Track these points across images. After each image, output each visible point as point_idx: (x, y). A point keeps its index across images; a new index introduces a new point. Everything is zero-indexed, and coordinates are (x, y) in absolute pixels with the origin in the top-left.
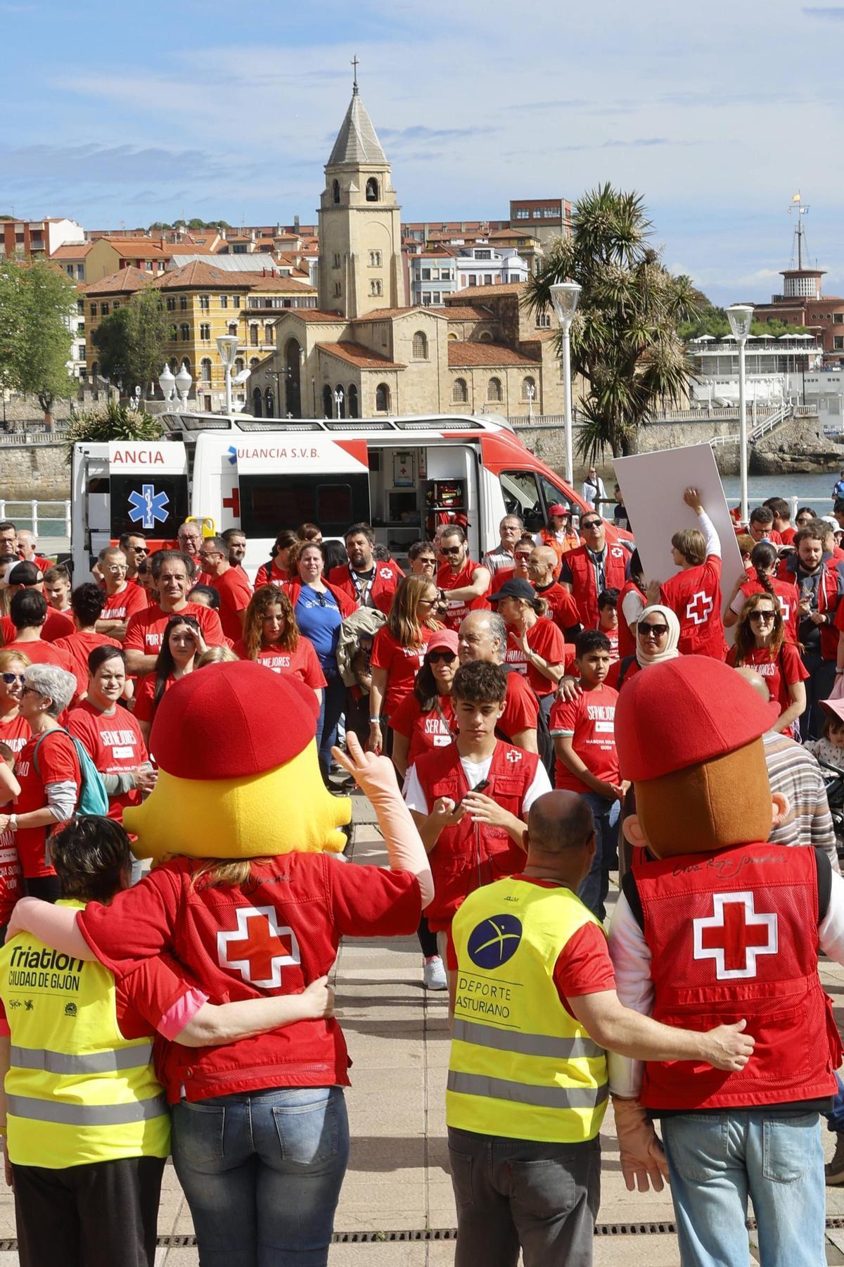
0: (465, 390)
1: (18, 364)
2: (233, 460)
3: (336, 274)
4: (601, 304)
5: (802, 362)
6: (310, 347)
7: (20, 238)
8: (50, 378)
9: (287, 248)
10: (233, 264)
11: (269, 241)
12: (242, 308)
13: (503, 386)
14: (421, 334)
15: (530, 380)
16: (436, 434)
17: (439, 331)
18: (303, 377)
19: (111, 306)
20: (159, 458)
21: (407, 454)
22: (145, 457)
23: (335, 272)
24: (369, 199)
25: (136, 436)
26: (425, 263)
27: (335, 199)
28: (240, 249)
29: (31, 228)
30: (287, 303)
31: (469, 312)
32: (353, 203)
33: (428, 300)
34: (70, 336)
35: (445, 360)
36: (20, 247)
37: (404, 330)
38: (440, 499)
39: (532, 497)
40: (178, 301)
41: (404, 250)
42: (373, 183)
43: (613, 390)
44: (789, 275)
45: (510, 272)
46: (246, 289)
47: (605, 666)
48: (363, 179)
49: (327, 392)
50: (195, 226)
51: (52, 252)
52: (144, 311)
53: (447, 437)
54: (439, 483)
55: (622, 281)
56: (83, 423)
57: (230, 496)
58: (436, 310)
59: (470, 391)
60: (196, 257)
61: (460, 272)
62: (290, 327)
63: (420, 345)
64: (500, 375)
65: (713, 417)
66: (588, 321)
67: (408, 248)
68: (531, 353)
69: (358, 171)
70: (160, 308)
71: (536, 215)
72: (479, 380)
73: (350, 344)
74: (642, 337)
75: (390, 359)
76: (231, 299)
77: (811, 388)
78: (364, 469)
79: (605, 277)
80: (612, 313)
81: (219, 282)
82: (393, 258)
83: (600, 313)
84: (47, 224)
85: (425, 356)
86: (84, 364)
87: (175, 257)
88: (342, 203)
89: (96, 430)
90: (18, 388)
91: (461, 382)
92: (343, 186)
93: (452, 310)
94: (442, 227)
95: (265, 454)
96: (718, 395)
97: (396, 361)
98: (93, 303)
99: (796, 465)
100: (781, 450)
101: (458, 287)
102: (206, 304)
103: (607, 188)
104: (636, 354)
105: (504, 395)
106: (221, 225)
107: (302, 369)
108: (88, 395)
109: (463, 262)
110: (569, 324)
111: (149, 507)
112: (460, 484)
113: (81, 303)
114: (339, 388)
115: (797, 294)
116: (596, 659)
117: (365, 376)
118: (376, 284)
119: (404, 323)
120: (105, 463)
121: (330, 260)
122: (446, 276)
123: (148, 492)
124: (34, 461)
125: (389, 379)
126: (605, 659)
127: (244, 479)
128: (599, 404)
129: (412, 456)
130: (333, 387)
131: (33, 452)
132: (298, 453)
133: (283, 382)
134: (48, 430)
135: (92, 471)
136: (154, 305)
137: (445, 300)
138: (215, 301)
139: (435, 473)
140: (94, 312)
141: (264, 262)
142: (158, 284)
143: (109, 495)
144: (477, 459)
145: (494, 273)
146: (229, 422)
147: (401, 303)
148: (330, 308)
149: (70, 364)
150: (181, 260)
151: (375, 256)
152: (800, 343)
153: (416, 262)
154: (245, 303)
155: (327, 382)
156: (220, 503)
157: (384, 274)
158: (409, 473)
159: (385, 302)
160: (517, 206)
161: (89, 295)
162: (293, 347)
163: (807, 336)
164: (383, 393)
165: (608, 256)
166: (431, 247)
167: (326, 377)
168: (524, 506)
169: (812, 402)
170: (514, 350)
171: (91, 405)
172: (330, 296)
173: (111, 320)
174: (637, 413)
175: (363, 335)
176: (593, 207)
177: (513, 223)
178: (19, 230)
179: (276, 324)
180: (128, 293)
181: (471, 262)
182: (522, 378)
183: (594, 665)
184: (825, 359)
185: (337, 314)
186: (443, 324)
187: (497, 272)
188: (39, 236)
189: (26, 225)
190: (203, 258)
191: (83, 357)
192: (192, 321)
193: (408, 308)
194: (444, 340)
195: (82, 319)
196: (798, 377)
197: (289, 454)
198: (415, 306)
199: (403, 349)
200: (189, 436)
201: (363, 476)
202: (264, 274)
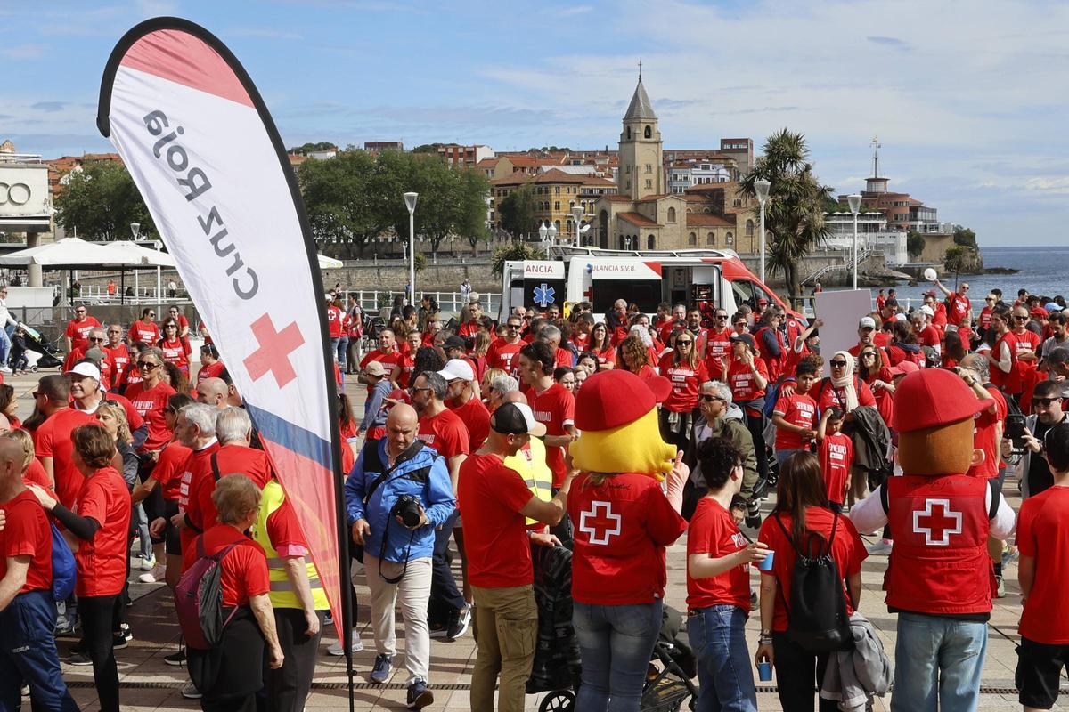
0: (695, 239)
1: (459, 221)
2: (590, 272)
3: (627, 177)
4: (781, 192)
5: (875, 228)
6: (613, 214)
7: (461, 155)
8: (476, 229)
9: (601, 162)
10: (572, 170)
11: (591, 159)
12: (577, 194)
13: (715, 237)
14: (672, 210)
15: (730, 234)
16: (698, 259)
17: (681, 207)
18: (609, 231)
19: (508, 192)
20: (550, 270)
21: (682, 270)
22: (543, 269)
23: (628, 175)
24: (646, 137)
25: (529, 259)
26: (675, 172)
27: (628, 137)
28: (577, 163)
29: (467, 150)
30: (601, 191)
31: (698, 198)
32: (638, 139)
33: (675, 191)
34: (486, 207)
35: (685, 223)
36: (461, 159)
37: (663, 206)
38: (699, 294)
39: (748, 294)
40: (544, 189)
41: (664, 164)
42: (648, 129)
43: (786, 239)
44: (869, 181)
45: (720, 177)
46: (580, 183)
47: (811, 383)
48: (643, 127)
49: (622, 238)
50: (553, 150)
51: (478, 162)
52: (526, 194)
53: (704, 261)
54: (699, 286)
55: (793, 181)
56: (500, 251)
57: (588, 290)
58: (680, 196)
59: (697, 239)
60: (554, 167)
61: (693, 177)
62: (603, 204)
63: (671, 215)
64: (715, 231)
65: (828, 255)
66: (774, 201)
67: (666, 163)
68: (731, 220)
69: (640, 122)
70: (534, 193)
71: (734, 147)
72: (703, 234)
73: (635, 214)
74: (802, 211)
75: (656, 222)
76: (572, 189)
77: (881, 241)
78: (659, 277)
79: (783, 179)
80: (786, 197)
81: (566, 180)
82: (659, 168)
83: (780, 197)
84: (475, 148)
85: (674, 221)
86: (493, 222)
87: (543, 166)
88: (632, 139)
89: (508, 255)
90: (459, 234)
91: (693, 234)
92: (632, 130)
93: (689, 196)
94: (683, 152)
95: (607, 268)
96: (830, 244)
97: (658, 223)
98: (498, 188)
99: (872, 282)
100: (864, 274)
101: (692, 184)
102: (558, 191)
103: (785, 131)
104: (799, 219)
105: (716, 242)
106: (567, 149)
107: (609, 226)
108: (495, 239)
109: (695, 171)
110: (764, 202)
111: (544, 295)
112: (710, 286)
113: (492, 190)
114: (628, 237)
115: (874, 191)
116: (806, 378)
117: (642, 230)
118: (649, 182)
119: (663, 203)
120: (522, 272)
121: (625, 169)
122: (686, 178)
123: (544, 288)
124: (466, 272)
125: (655, 233)
126: (811, 379)
127: (595, 282)
128: (778, 246)
129: (686, 271)
130: (625, 237)
131: (466, 268)
132: (624, 268)
133: (598, 233)
134: (474, 256)
135: (514, 276)
136: (530, 190)
137: (685, 191)
138: (563, 189)
139: (697, 280)
140: (499, 195)
141: (590, 170)
142: (534, 180)
143: (523, 289)
144: (720, 273)
145: (711, 177)
146: (588, 251)
147: (662, 192)
148: (624, 194)
149: (486, 222)
150: (546, 168)
151: (649, 166)
152: (875, 217)
153: (670, 170)
154: (579, 192)
155: (622, 233)
156: (582, 294)
157: (653, 177)
158: (682, 280)
159: (653, 192)
160: (724, 142)
161: (497, 186)
162: (604, 215)
163: (878, 213)
164: (651, 240)
165: (785, 167)
166: (678, 163)
167: (621, 231)
168: (743, 299)
169: (882, 248)
170: (722, 218)
171: (497, 243)
172: (624, 189)
173: (507, 199)
174: (798, 251)
175: (641, 209)
176: (778, 141)
177: (722, 151)
178: (461, 151)
179: (595, 203)
180: (518, 185)
181: (699, 171)
182: (725, 233)
183: (804, 382)
184: (888, 226)
185: (627, 198)
186: (684, 204)
187: (713, 177)
188: (471, 154)
189: (464, 148)
190: (557, 167)
191: (492, 218)
192: (551, 200)
193: (664, 196)
194: (684, 212)
195: (493, 199)
196: (874, 235)
197: (620, 269)
198: (669, 194)
199: (662, 217)
200: (566, 259)
201: (659, 281)
202: (589, 175)
